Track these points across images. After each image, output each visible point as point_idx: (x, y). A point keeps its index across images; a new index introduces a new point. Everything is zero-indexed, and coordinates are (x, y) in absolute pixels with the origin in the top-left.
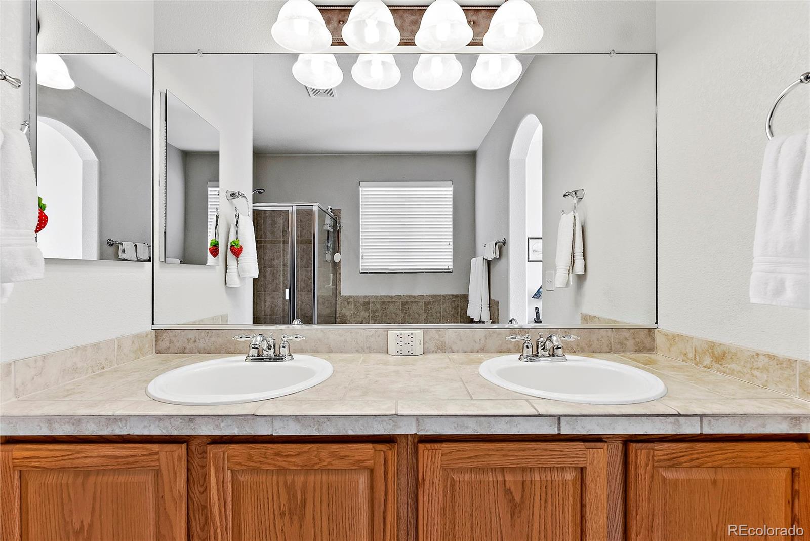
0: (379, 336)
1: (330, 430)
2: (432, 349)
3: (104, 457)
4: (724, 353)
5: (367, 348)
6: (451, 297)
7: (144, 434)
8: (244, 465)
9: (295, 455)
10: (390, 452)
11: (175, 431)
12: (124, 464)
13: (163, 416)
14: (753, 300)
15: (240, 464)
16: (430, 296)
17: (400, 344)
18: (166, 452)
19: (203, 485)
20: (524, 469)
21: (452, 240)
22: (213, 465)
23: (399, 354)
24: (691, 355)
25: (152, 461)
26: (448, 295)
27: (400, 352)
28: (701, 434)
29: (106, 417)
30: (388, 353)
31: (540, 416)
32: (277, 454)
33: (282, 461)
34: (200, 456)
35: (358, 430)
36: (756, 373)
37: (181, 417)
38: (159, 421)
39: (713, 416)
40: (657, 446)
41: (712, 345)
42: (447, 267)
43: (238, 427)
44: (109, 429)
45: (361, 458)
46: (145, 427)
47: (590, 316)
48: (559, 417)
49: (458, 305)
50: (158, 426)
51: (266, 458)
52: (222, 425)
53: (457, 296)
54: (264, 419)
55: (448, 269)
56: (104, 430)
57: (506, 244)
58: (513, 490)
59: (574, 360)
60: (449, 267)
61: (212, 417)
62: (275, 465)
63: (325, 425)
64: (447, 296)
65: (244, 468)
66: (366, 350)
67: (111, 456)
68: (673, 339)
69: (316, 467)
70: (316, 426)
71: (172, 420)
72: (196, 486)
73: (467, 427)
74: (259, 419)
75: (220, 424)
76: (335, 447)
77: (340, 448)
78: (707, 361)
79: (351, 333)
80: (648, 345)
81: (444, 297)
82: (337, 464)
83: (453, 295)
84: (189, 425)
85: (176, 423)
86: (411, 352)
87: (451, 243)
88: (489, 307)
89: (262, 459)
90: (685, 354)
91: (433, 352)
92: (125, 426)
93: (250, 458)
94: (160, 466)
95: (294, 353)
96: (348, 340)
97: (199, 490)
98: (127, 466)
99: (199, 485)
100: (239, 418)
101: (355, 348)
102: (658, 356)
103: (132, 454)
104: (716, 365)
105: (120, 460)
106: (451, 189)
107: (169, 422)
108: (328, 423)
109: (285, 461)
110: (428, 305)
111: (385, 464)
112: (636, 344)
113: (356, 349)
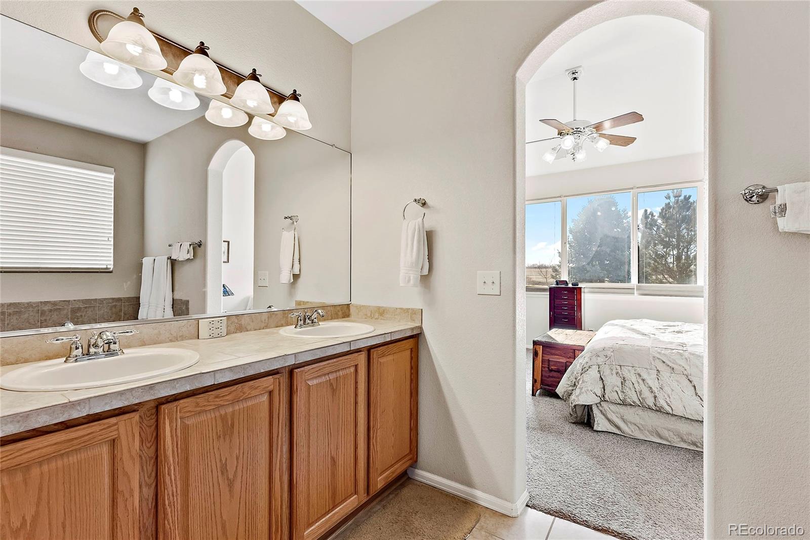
0: (190, 326)
1: (251, 372)
2: (233, 330)
3: (55, 444)
4: (384, 311)
5: (180, 337)
6: (111, 301)
7: (106, 410)
8: (193, 411)
9: (228, 394)
10: (282, 378)
11: (137, 400)
12: (80, 444)
13: (124, 390)
14: (401, 285)
15: (189, 411)
16: (79, 301)
17: (212, 329)
18: (125, 420)
19: (151, 441)
20: (336, 371)
21: (112, 235)
22: (168, 418)
23: (211, 337)
24: (369, 315)
25: (111, 432)
26: (107, 299)
27: (212, 335)
28: (391, 340)
29: (61, 405)
30: (198, 338)
31: (344, 343)
32: (216, 397)
33: (220, 401)
34: (148, 419)
35: (266, 368)
36: (396, 317)
37: (142, 388)
38: (121, 396)
39: (394, 332)
40: (379, 349)
41: (379, 308)
42: (105, 267)
43: (190, 385)
44: (64, 416)
45: (267, 386)
46: (106, 404)
47: (303, 302)
48: (350, 342)
49: (121, 310)
50: (120, 400)
51: (208, 402)
52: (177, 386)
53: (119, 300)
54: (208, 374)
55: (107, 268)
56: (59, 418)
57: (202, 247)
58: (333, 383)
59: (323, 324)
60: (108, 267)
61: (169, 382)
62: (215, 405)
63: (248, 370)
64: (105, 299)
65: (193, 413)
66: (179, 339)
67: (65, 440)
68: (360, 308)
69: (241, 399)
70: (243, 371)
71: (134, 392)
72: (144, 444)
73: (317, 355)
74: (205, 375)
75: (175, 386)
76: (251, 383)
77: (254, 383)
78: (377, 315)
79: (165, 325)
80: (347, 313)
81: (101, 301)
82: (254, 393)
83: (113, 299)
84: (150, 392)
85: (137, 393)
86: (220, 334)
87: (112, 240)
88: (173, 308)
89: (205, 404)
90: (366, 315)
91: (234, 333)
92: (84, 408)
93: (197, 405)
94: (119, 434)
95: (124, 348)
96: (161, 332)
97: (147, 447)
98: (83, 445)
99: (147, 442)
100: (190, 377)
101: (168, 338)
102: (352, 317)
103: (89, 432)
104: (380, 317)
105: (75, 442)
106: (113, 177)
107: (130, 394)
108: (250, 368)
109: (221, 400)
110: (76, 313)
111: (279, 385)
112: (343, 313)
113: (170, 339)
